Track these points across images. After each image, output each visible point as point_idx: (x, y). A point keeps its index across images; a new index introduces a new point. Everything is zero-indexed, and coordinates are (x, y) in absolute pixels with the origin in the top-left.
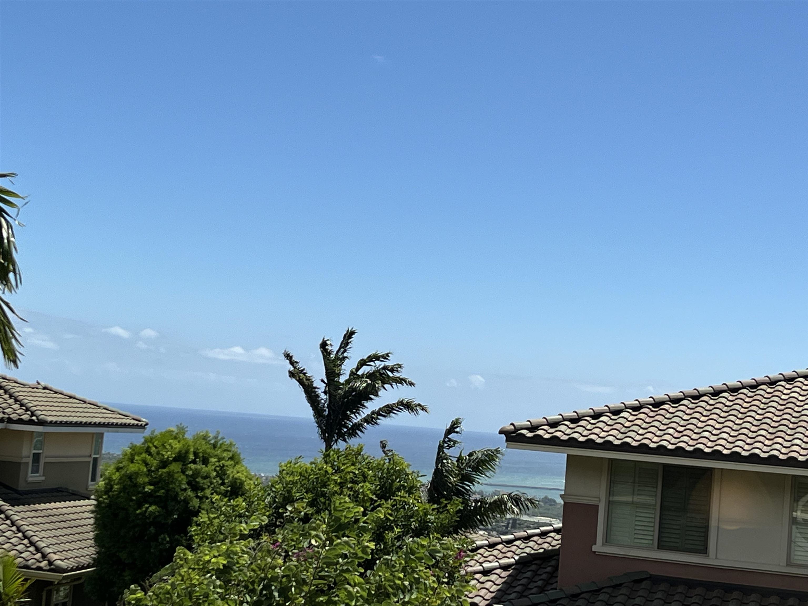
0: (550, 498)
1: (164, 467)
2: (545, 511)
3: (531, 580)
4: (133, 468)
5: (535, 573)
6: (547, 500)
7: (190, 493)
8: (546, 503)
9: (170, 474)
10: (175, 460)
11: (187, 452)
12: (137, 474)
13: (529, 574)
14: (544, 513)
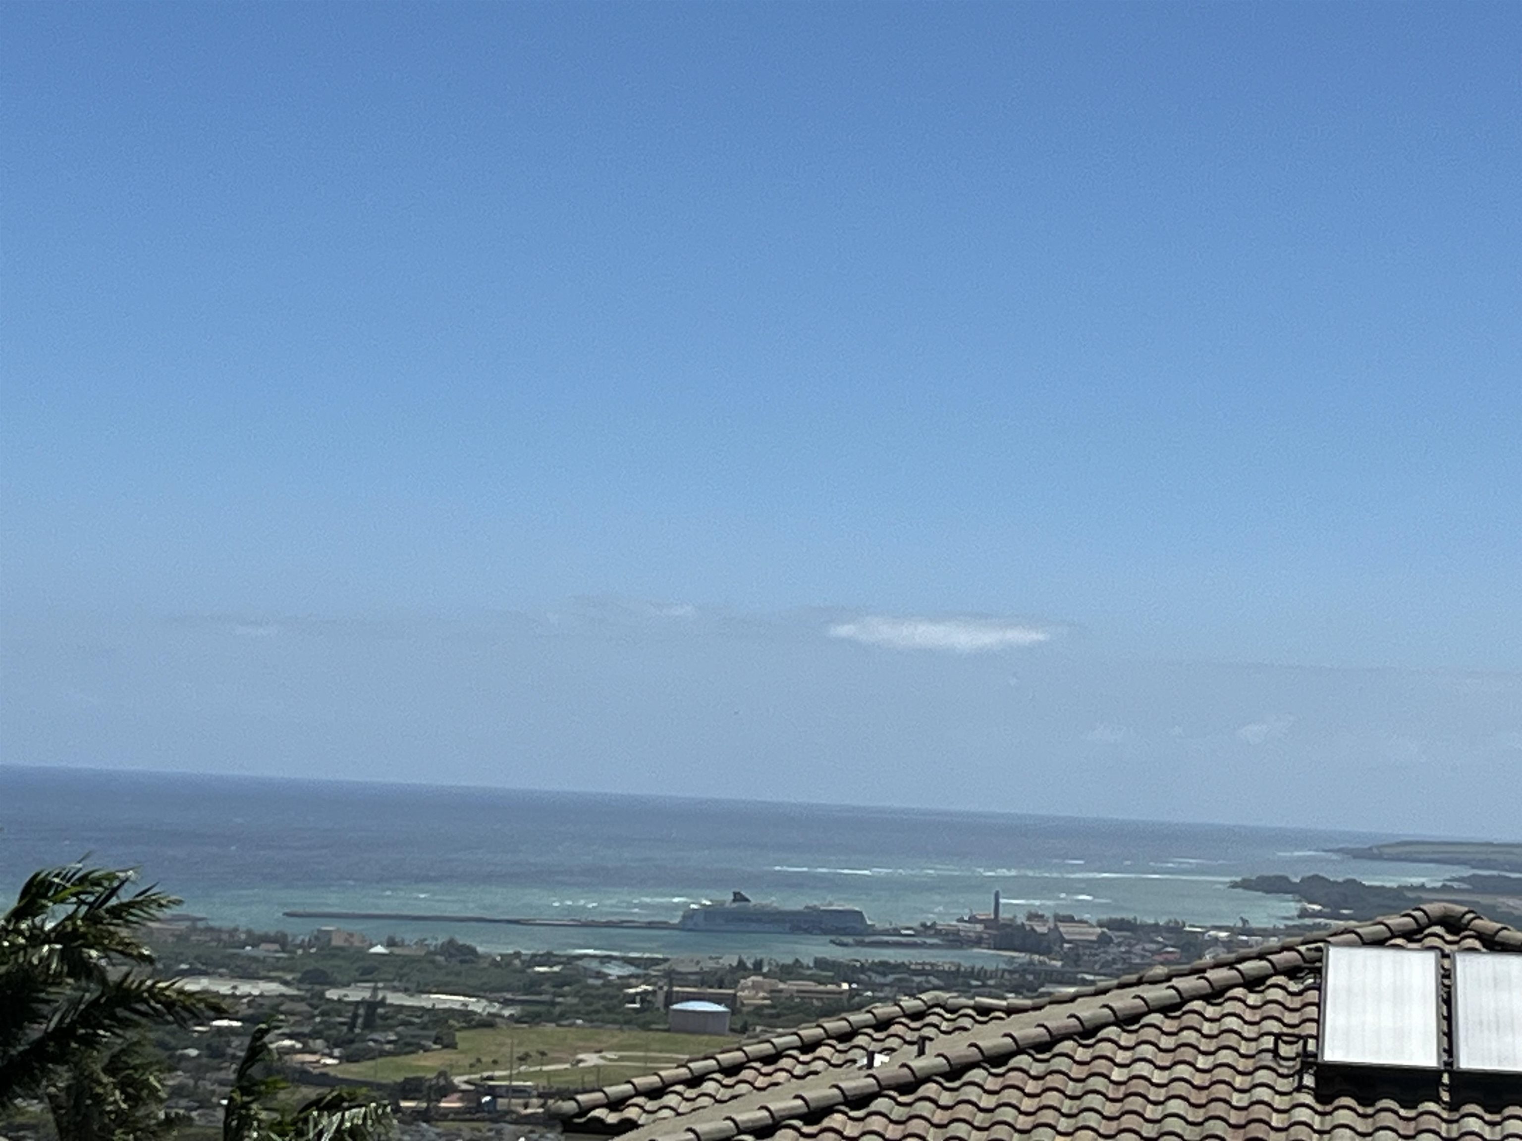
0: (461, 942)
2: (448, 979)
6: (453, 951)
8: (451, 955)
14: (447, 984)
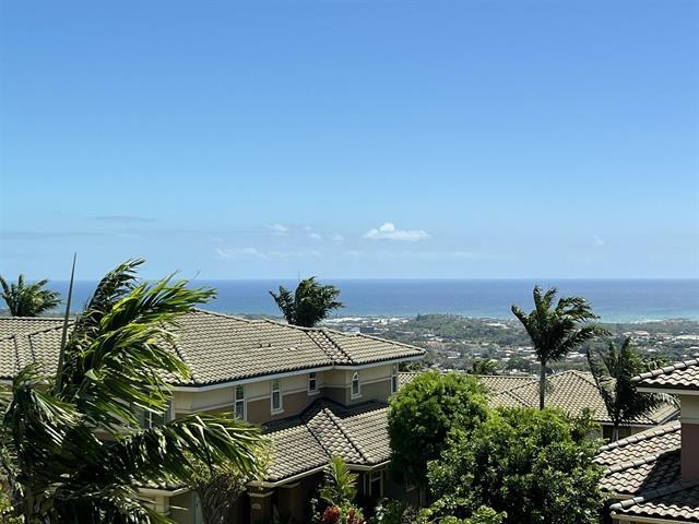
1: (426, 399)
3: (667, 471)
4: (407, 400)
5: (670, 466)
7: (444, 416)
9: (431, 404)
10: (433, 394)
11: (441, 388)
12: (410, 404)
13: (666, 467)
